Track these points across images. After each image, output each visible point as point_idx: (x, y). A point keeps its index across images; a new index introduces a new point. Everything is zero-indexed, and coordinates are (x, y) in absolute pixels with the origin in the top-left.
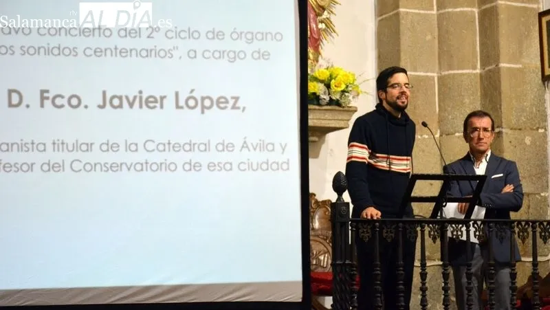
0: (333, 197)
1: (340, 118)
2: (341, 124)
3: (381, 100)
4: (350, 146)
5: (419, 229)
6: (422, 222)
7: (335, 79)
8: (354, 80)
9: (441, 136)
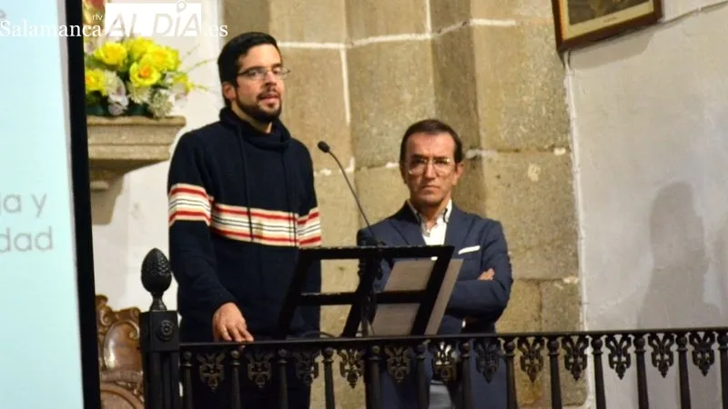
0: (143, 301)
1: (151, 141)
2: (154, 153)
3: (227, 101)
4: (171, 191)
5: (319, 359)
6: (326, 346)
7: (138, 61)
8: (178, 63)
9: (357, 169)
